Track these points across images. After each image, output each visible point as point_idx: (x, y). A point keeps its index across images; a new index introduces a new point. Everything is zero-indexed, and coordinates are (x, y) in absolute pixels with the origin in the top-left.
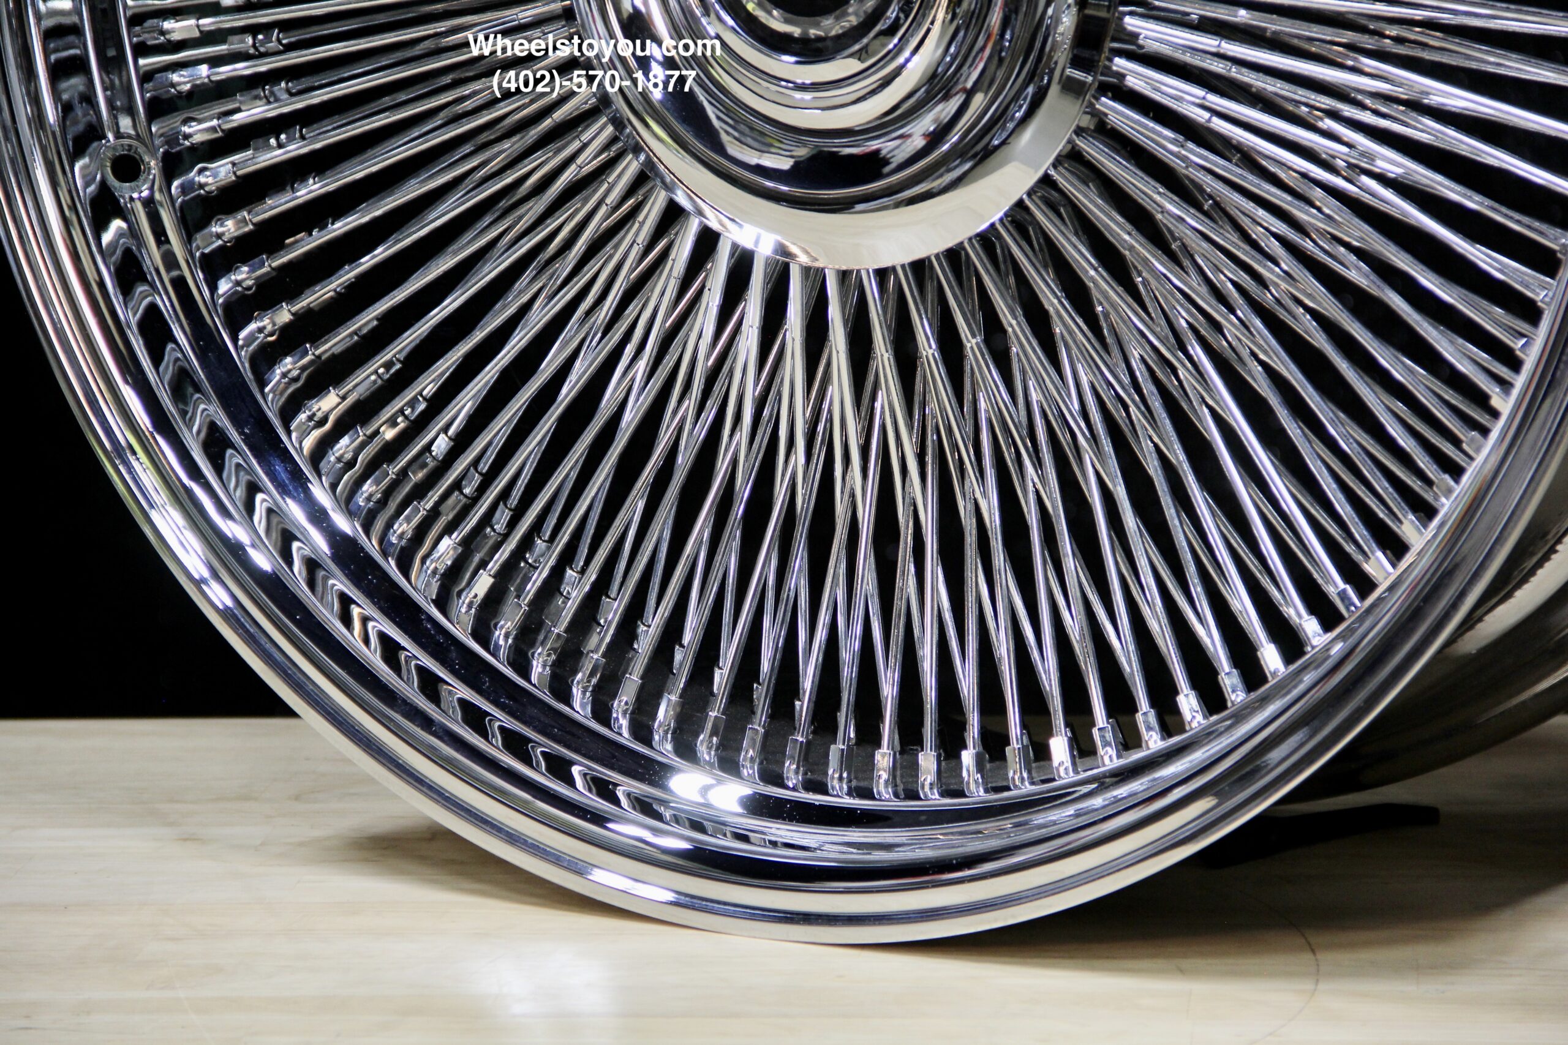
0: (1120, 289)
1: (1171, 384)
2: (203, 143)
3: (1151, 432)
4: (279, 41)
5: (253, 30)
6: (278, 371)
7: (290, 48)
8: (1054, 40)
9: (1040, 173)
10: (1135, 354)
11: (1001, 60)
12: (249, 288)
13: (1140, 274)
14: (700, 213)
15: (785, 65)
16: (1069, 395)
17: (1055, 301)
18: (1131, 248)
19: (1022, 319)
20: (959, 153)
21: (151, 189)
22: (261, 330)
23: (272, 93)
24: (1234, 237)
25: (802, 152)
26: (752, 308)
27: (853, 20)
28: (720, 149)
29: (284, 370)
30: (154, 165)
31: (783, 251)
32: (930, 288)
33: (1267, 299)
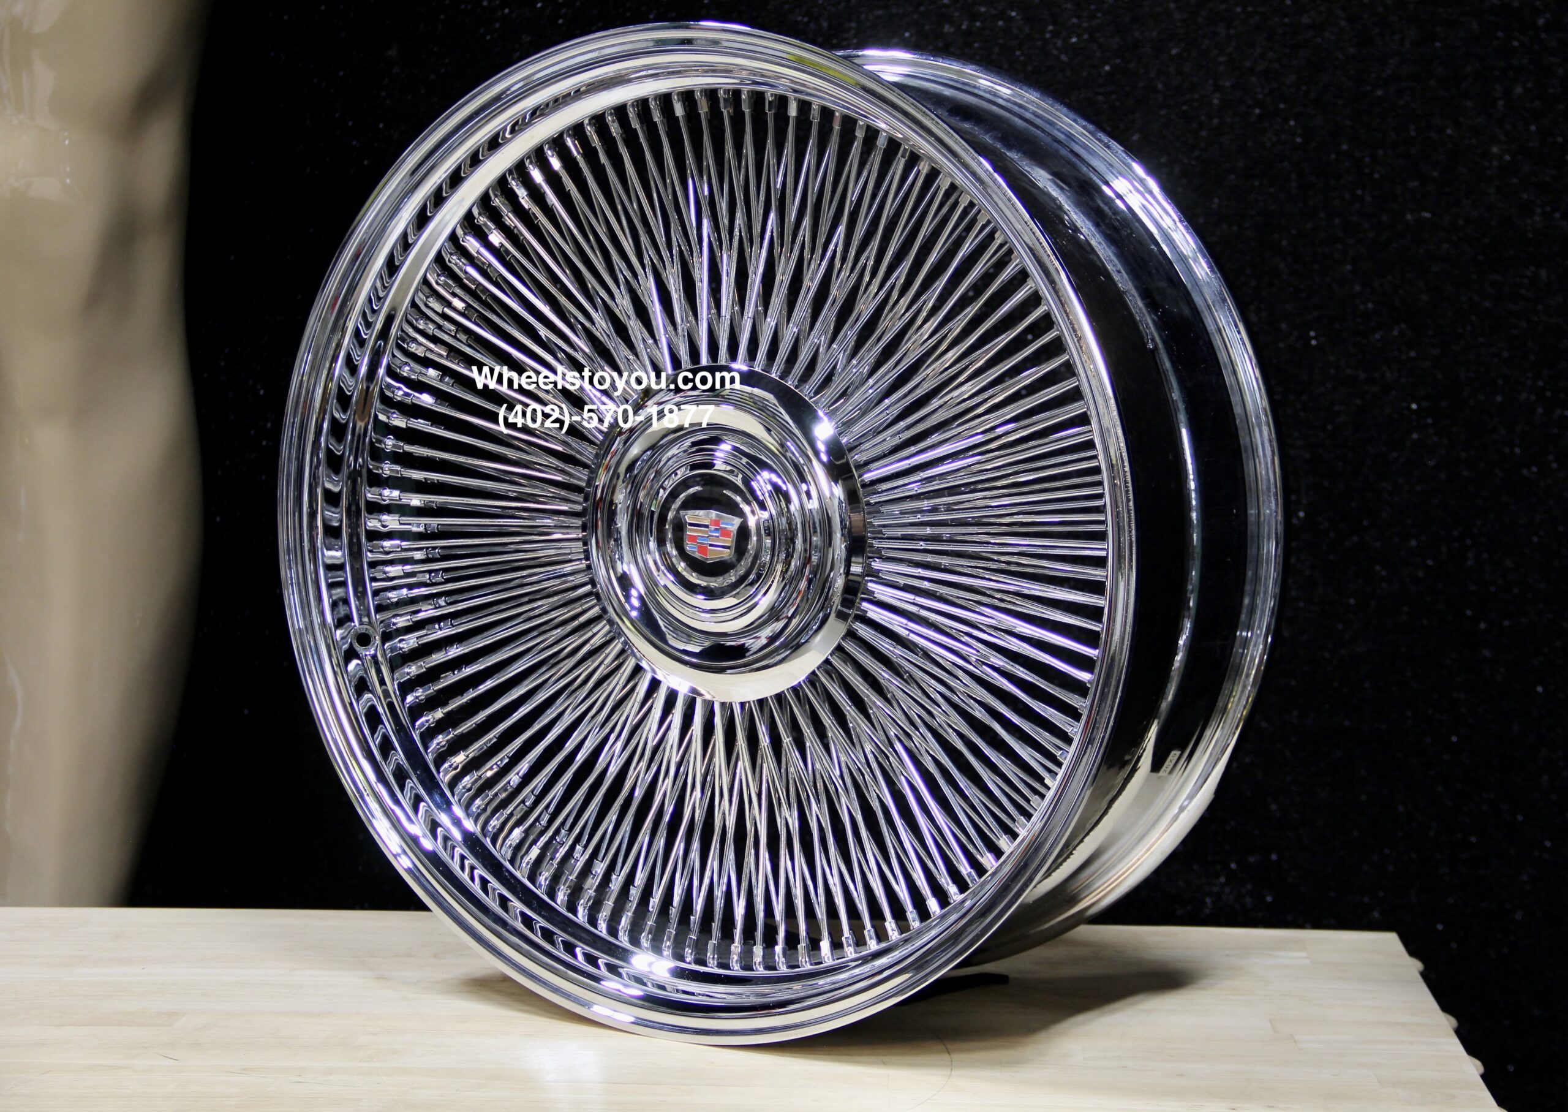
0: (862, 717)
1: (886, 765)
2: (402, 627)
3: (875, 788)
4: (442, 577)
5: (430, 572)
6: (435, 742)
7: (447, 581)
8: (833, 591)
9: (824, 658)
10: (868, 748)
11: (808, 599)
12: (422, 700)
13: (871, 709)
14: (654, 671)
15: (699, 600)
16: (835, 768)
17: (830, 722)
18: (868, 697)
19: (812, 729)
20: (784, 646)
21: (376, 650)
22: (427, 721)
23: (438, 603)
24: (920, 693)
25: (707, 644)
26: (677, 717)
27: (734, 579)
28: (666, 642)
29: (438, 741)
30: (378, 640)
31: (694, 691)
32: (766, 710)
33: (935, 724)
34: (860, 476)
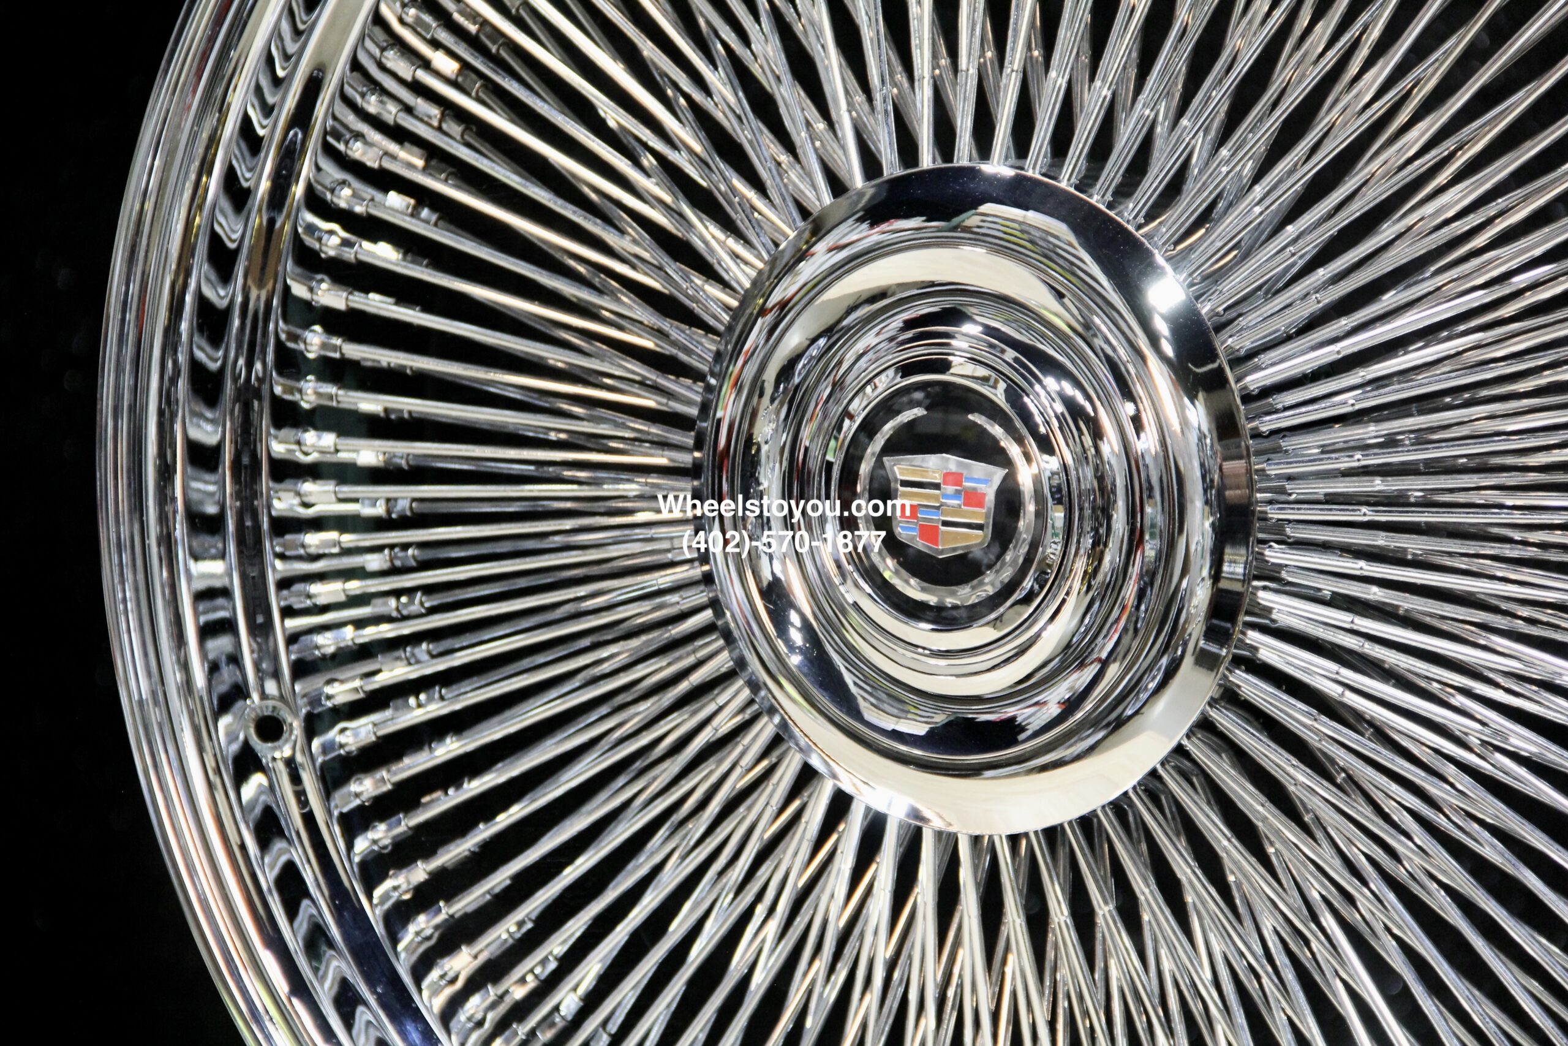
0: (1253, 860)
1: (1304, 956)
2: (344, 704)
3: (1284, 1004)
4: (422, 604)
5: (397, 593)
6: (412, 928)
7: (432, 611)
8: (1188, 613)
9: (1173, 744)
10: (1268, 924)
11: (1136, 630)
12: (385, 847)
13: (1272, 844)
14: (834, 776)
15: (921, 633)
16: (1201, 965)
17: (1189, 871)
18: (1264, 819)
19: (1154, 887)
20: (1092, 723)
21: (294, 748)
22: (395, 888)
23: (413, 655)
24: (1368, 811)
25: (940, 718)
26: (884, 870)
27: (990, 590)
28: (857, 715)
29: (417, 929)
30: (296, 726)
31: (916, 815)
32: (1062, 854)
33: (1400, 873)
34: (1238, 380)
